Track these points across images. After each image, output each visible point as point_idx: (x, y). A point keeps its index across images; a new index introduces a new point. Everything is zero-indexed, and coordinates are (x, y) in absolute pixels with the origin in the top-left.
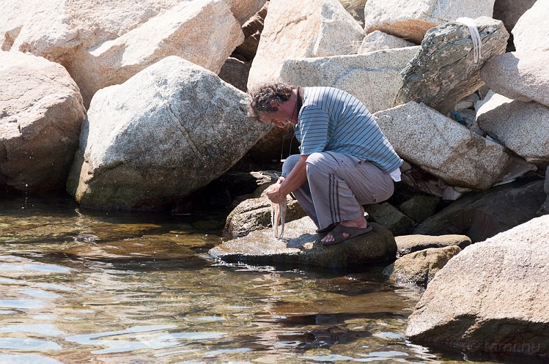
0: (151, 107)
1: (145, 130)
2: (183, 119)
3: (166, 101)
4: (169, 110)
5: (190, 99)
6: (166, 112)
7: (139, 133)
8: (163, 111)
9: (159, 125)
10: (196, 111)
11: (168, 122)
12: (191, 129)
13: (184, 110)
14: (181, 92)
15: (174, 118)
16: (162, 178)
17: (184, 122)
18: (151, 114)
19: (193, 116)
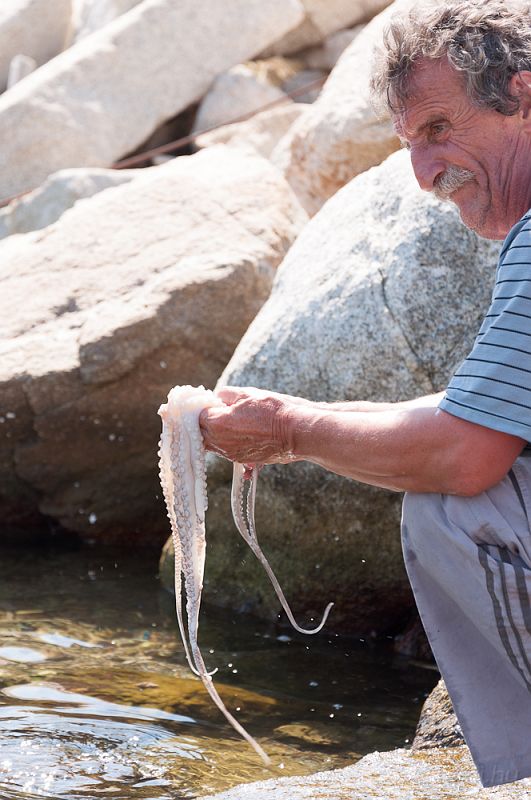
0: (331, 285)
1: (303, 358)
2: (414, 327)
3: (376, 265)
4: (378, 297)
5: (452, 264)
6: (368, 302)
7: (288, 370)
8: (359, 298)
9: (342, 345)
10: (466, 306)
11: (370, 335)
12: (438, 364)
13: (423, 299)
14: (424, 239)
15: (387, 324)
16: (358, 525)
17: (420, 340)
18: (326, 308)
19: (454, 321)
